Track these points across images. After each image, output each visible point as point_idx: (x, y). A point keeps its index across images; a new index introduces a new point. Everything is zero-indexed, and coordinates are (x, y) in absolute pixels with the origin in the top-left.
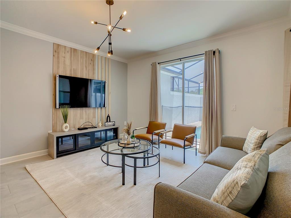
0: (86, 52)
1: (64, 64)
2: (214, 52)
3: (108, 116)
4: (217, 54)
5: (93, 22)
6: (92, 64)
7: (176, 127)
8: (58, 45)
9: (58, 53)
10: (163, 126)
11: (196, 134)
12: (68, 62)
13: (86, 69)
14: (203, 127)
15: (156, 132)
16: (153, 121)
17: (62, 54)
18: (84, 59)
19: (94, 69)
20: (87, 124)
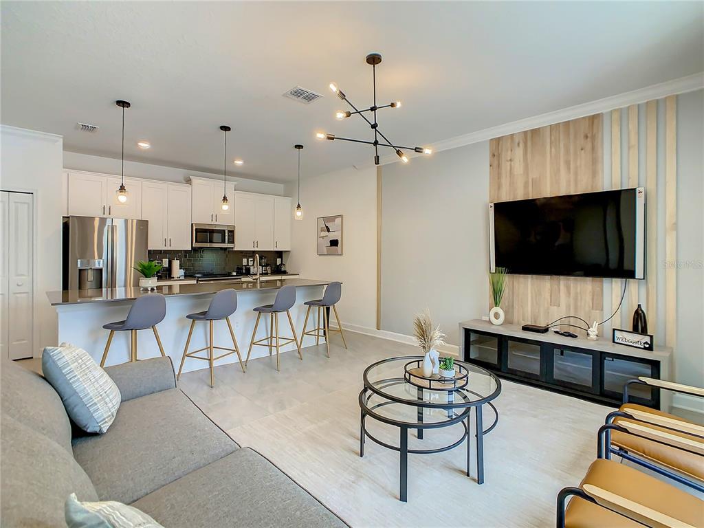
0: (567, 124)
1: (511, 174)
8: (499, 140)
9: (499, 156)
12: (519, 168)
13: (569, 169)
17: (506, 155)
18: (562, 145)
20: (573, 321)
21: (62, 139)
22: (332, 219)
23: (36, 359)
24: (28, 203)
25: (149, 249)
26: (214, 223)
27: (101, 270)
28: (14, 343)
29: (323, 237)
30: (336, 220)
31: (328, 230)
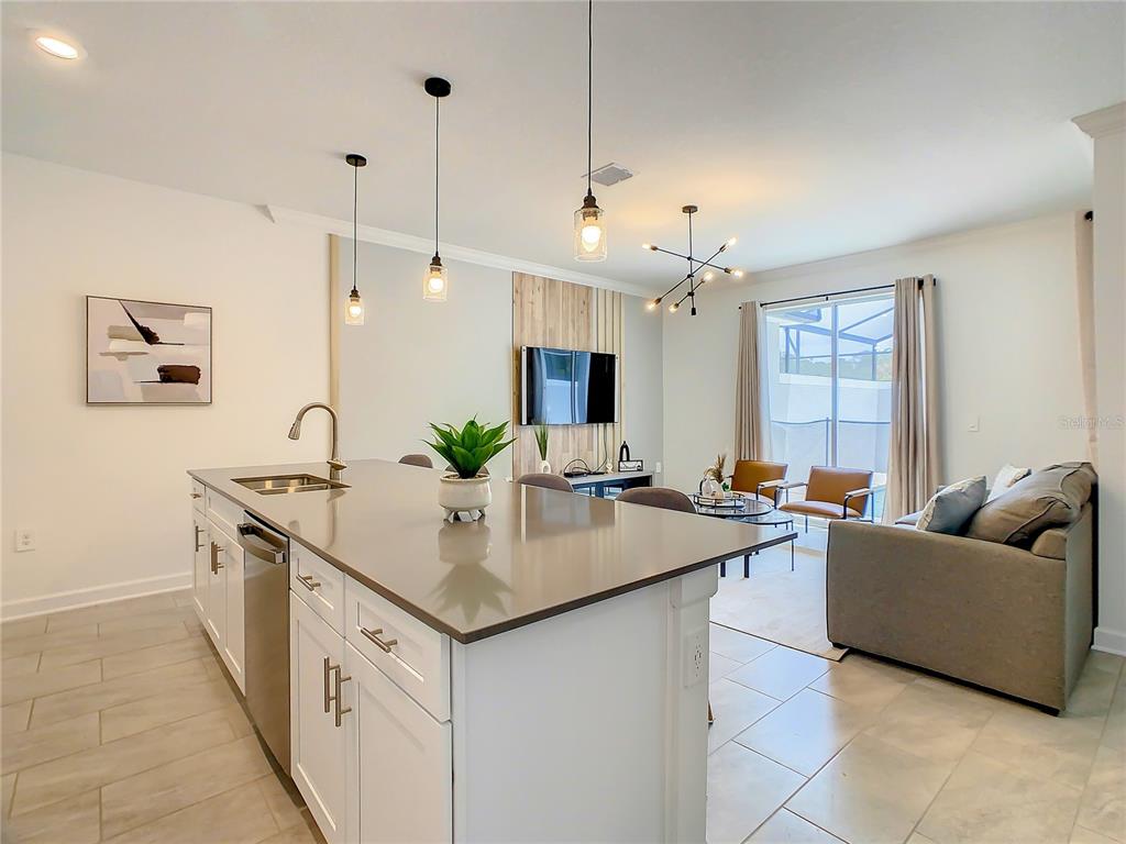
0: (573, 285)
1: (533, 318)
2: (921, 283)
3: (625, 446)
4: (928, 287)
5: (647, 247)
6: (585, 312)
7: (815, 473)
8: (522, 275)
9: (521, 294)
10: (780, 472)
11: (871, 489)
12: (539, 315)
13: (574, 327)
14: (893, 472)
15: (767, 484)
16: (747, 458)
17: (528, 296)
18: (570, 303)
19: (589, 326)
20: (576, 464)
29: (122, 356)
30: (187, 316)
31: (150, 337)
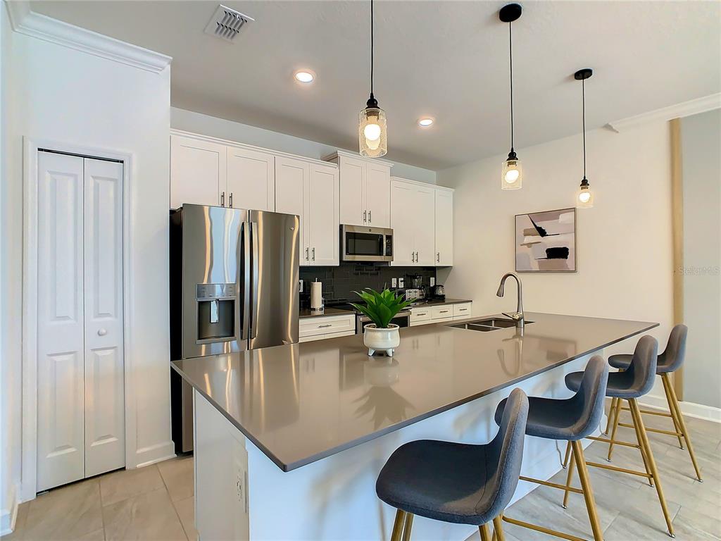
21: (169, 67)
22: (553, 215)
23: (129, 470)
24: (115, 180)
25: (300, 265)
26: (367, 224)
27: (232, 302)
28: (94, 444)
29: (529, 245)
30: (560, 217)
31: (542, 233)
